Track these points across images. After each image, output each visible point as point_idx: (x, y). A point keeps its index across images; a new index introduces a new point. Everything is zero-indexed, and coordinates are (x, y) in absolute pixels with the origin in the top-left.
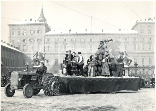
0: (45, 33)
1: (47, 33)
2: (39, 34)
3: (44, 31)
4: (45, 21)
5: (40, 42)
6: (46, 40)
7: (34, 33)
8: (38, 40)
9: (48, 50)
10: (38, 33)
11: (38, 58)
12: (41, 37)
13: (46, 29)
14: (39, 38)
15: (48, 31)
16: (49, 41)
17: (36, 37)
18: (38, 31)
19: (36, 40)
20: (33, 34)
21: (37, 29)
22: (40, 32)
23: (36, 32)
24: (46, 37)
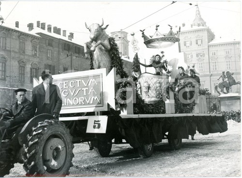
0: (209, 42)
1: (212, 43)
2: (199, 45)
3: (207, 40)
4: (204, 24)
5: (202, 58)
6: (211, 55)
7: (191, 44)
8: (197, 55)
9: (216, 68)
10: (197, 43)
11: (225, 82)
12: (203, 49)
13: (208, 36)
14: (199, 52)
15: (212, 40)
16: (215, 54)
17: (195, 50)
18: (197, 41)
19: (194, 56)
20: (189, 47)
21: (196, 39)
22: (199, 42)
23: (194, 43)
24: (211, 49)
